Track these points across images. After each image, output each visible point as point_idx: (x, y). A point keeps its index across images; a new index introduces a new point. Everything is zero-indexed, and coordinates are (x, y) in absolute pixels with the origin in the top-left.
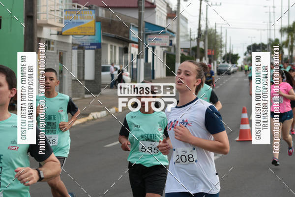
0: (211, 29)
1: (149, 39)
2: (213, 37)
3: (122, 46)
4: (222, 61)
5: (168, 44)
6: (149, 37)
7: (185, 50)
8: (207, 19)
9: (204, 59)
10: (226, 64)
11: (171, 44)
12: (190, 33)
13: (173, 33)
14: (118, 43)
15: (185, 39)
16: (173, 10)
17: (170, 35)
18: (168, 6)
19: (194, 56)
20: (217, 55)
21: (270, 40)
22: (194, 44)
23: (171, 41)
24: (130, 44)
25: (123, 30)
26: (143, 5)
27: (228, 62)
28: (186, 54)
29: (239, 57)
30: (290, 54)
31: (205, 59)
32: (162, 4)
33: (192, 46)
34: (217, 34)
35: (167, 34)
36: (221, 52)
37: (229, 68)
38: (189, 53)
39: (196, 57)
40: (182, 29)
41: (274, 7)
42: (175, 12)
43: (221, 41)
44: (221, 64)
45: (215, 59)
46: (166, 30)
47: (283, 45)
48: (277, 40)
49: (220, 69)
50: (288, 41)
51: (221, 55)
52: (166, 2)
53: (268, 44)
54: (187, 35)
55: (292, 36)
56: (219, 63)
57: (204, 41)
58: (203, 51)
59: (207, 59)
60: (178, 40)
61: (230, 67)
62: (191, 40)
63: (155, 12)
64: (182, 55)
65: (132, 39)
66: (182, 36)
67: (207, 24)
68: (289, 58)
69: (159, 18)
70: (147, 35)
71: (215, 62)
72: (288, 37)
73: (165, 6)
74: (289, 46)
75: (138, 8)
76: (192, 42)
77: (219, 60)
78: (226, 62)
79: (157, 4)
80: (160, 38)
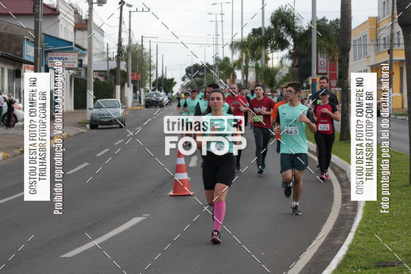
0: (137, 44)
1: (50, 58)
2: (139, 55)
3: (12, 68)
4: (152, 88)
5: (76, 66)
6: (49, 55)
7: (100, 73)
8: (130, 30)
9: (126, 85)
10: (157, 91)
11: (80, 65)
12: (108, 49)
13: (84, 50)
14: (7, 63)
15: (101, 59)
16: (84, 18)
17: (79, 53)
18: (76, 12)
19: (113, 81)
20: (145, 80)
21: (217, 59)
22: (113, 65)
23: (81, 61)
24: (24, 65)
25: (14, 45)
26: (41, 11)
27: (160, 90)
28: (102, 79)
29: (175, 83)
30: (245, 78)
31: (128, 86)
32: (68, 10)
33: (110, 68)
34: (144, 51)
35: (76, 52)
36: (151, 75)
37: (161, 98)
38: (106, 78)
39: (116, 83)
40: (95, 45)
41: (222, 14)
42: (87, 20)
43: (150, 61)
44: (150, 92)
45: (142, 85)
46: (74, 46)
47: (235, 65)
48: (227, 59)
49: (149, 100)
50: (241, 60)
51: (150, 79)
52: (73, 8)
53: (215, 65)
54: (104, 53)
55: (246, 54)
56: (148, 91)
57: (127, 61)
58: (125, 75)
59: (131, 85)
60: (90, 59)
61: (163, 97)
62: (109, 59)
63: (59, 21)
64: (96, 79)
65: (26, 58)
66: (95, 55)
67: (130, 37)
68: (242, 84)
69: (64, 29)
70: (47, 52)
71: (142, 90)
72: (242, 55)
73: (72, 13)
74: (242, 67)
75: (34, 15)
76: (110, 62)
77: (148, 87)
78: (157, 90)
79: (60, 10)
80: (65, 57)
